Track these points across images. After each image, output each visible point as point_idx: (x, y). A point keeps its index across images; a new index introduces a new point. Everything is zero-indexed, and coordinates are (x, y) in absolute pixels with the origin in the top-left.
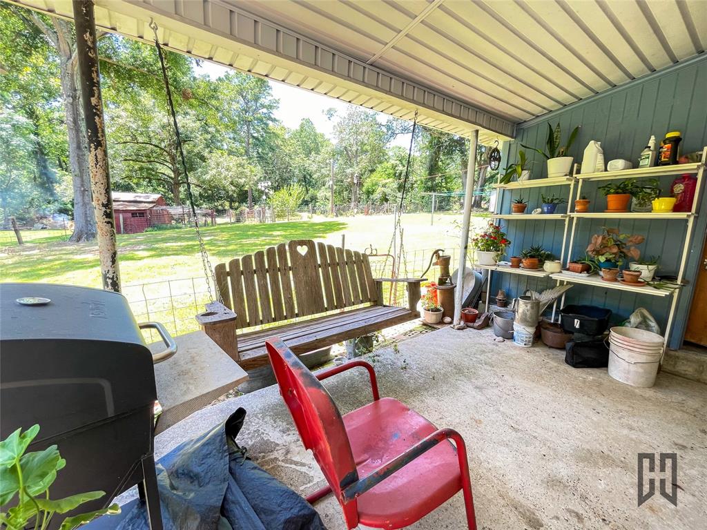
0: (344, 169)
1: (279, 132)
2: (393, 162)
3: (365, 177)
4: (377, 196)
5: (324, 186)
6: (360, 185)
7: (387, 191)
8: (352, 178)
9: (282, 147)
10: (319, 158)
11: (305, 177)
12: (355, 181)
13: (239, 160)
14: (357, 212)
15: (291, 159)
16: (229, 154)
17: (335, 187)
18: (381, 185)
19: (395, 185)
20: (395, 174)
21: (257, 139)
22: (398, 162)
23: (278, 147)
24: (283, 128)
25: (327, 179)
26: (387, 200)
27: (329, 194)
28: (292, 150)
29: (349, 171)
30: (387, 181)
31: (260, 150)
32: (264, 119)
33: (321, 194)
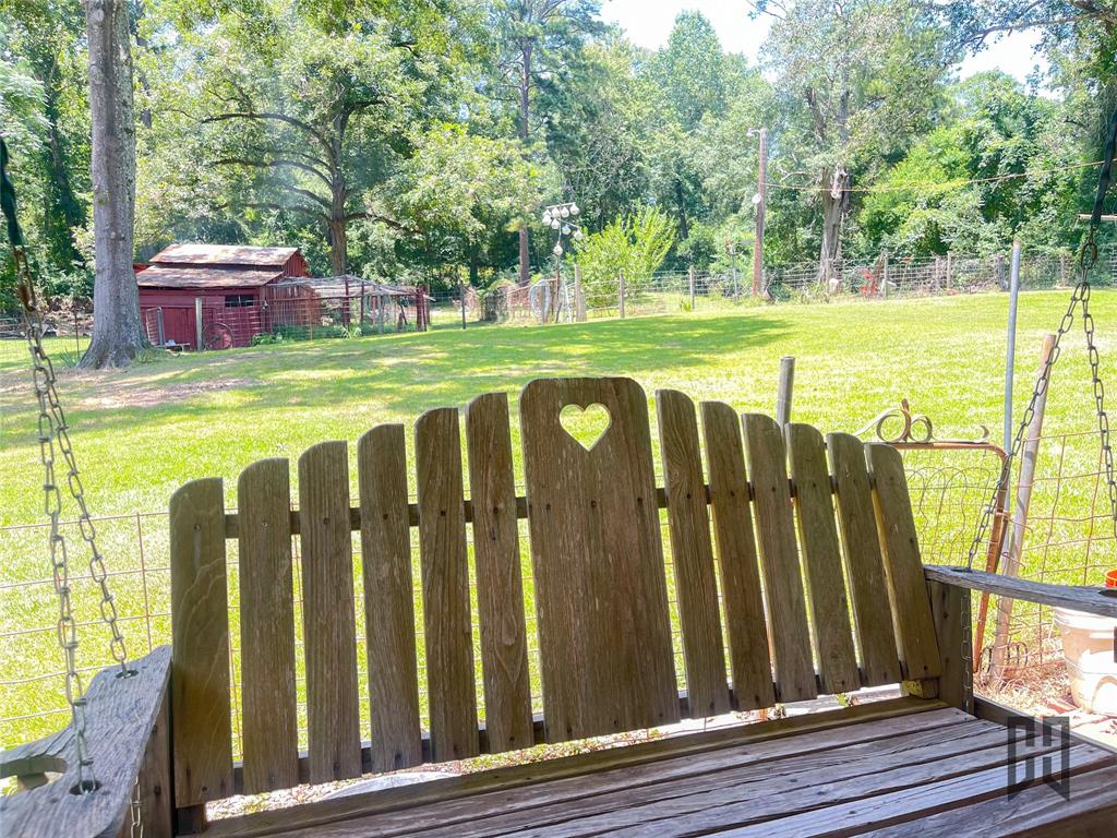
0: (800, 156)
1: (612, 63)
2: (969, 125)
3: (867, 177)
4: (908, 234)
5: (735, 211)
6: (852, 201)
7: (945, 218)
8: (825, 183)
9: (618, 106)
10: (726, 128)
11: (678, 187)
12: (836, 193)
13: (499, 147)
14: (839, 289)
15: (642, 137)
16: (471, 133)
17: (769, 215)
18: (922, 201)
19: (974, 199)
20: (973, 166)
21: (550, 86)
22: (987, 124)
23: (606, 106)
24: (623, 50)
25: (747, 189)
26: (942, 249)
27: (749, 235)
28: (646, 111)
29: (816, 161)
30: (946, 186)
31: (556, 119)
32: (571, 29)
33: (726, 235)
